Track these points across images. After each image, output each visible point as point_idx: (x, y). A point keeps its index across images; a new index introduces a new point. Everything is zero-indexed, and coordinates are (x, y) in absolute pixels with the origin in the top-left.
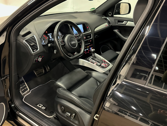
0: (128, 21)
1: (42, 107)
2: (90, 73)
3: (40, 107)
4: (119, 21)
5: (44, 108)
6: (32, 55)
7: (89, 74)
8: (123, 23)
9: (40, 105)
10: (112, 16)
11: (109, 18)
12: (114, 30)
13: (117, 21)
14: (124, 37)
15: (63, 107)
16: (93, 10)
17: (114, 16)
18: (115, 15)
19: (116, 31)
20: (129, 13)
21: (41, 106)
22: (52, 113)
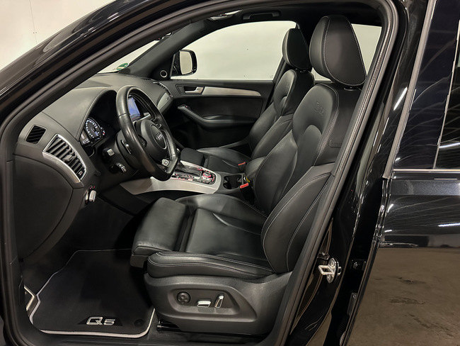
0: (204, 86)
1: (103, 322)
2: (192, 201)
3: (98, 323)
4: (186, 88)
5: (110, 322)
6: (75, 187)
7: (188, 204)
8: (196, 91)
9: (92, 321)
10: (168, 79)
11: (163, 82)
12: (179, 108)
13: (181, 89)
14: (203, 117)
15: (183, 294)
16: (123, 68)
17: (172, 78)
18: (173, 75)
19: (183, 108)
20: (194, 72)
21: (99, 319)
22: (139, 323)
